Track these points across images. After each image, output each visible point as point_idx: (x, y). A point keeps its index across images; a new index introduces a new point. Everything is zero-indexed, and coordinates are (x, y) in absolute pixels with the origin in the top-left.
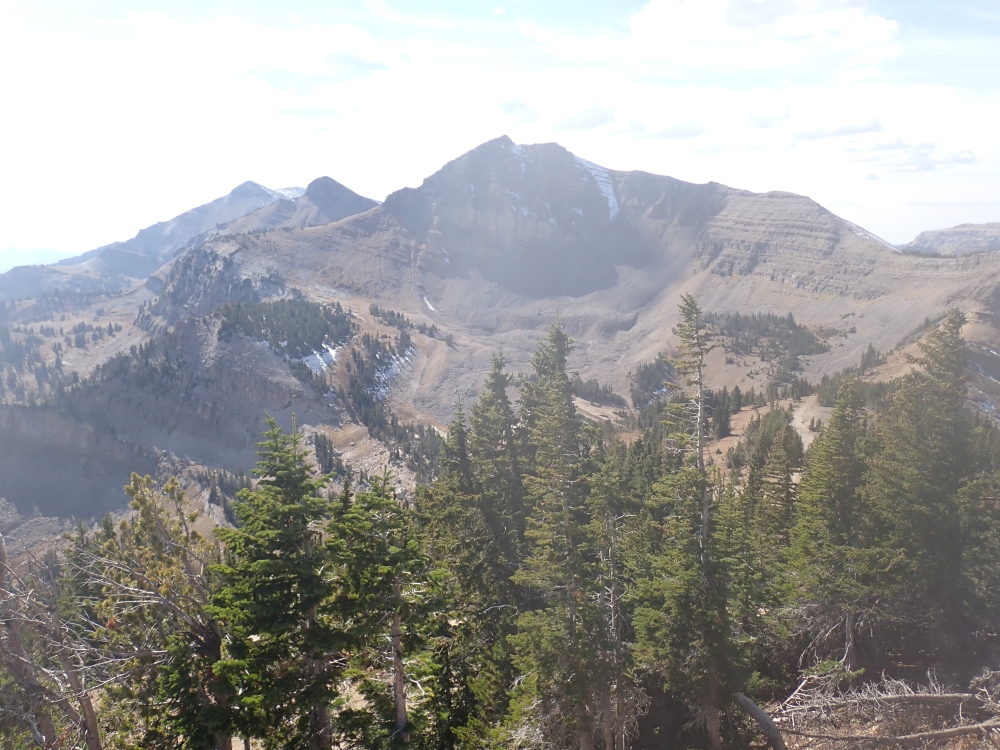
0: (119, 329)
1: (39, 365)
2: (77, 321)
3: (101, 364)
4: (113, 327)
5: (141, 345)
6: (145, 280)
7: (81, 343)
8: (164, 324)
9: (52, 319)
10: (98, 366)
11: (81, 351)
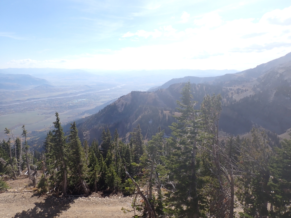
0: (248, 90)
1: (228, 97)
2: (238, 87)
3: (242, 98)
4: (246, 90)
5: (253, 95)
6: (256, 78)
7: (238, 93)
8: (260, 90)
9: (232, 86)
10: (241, 99)
11: (238, 95)
